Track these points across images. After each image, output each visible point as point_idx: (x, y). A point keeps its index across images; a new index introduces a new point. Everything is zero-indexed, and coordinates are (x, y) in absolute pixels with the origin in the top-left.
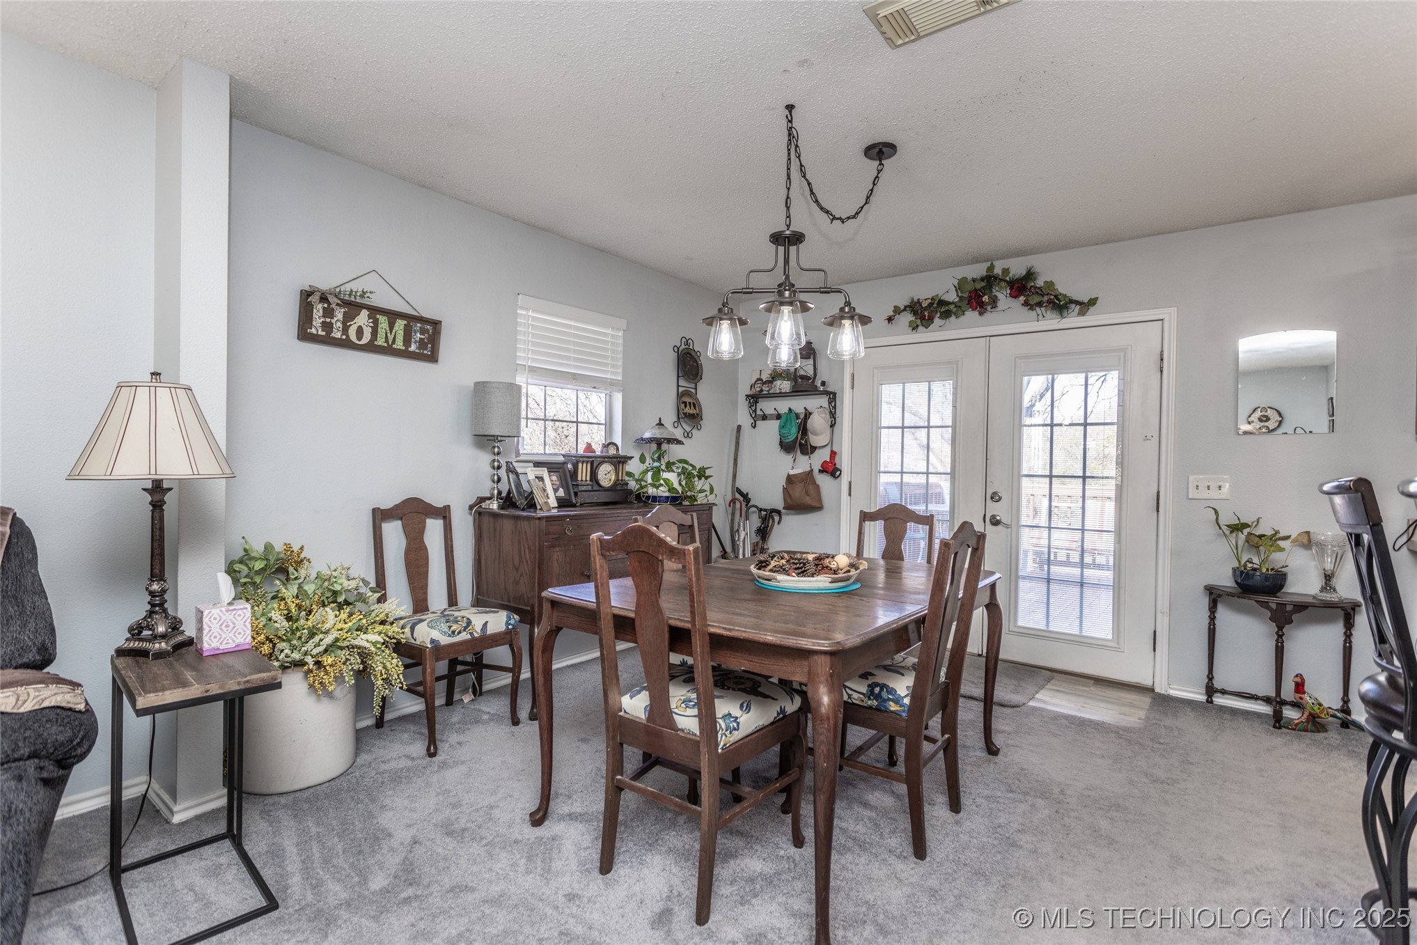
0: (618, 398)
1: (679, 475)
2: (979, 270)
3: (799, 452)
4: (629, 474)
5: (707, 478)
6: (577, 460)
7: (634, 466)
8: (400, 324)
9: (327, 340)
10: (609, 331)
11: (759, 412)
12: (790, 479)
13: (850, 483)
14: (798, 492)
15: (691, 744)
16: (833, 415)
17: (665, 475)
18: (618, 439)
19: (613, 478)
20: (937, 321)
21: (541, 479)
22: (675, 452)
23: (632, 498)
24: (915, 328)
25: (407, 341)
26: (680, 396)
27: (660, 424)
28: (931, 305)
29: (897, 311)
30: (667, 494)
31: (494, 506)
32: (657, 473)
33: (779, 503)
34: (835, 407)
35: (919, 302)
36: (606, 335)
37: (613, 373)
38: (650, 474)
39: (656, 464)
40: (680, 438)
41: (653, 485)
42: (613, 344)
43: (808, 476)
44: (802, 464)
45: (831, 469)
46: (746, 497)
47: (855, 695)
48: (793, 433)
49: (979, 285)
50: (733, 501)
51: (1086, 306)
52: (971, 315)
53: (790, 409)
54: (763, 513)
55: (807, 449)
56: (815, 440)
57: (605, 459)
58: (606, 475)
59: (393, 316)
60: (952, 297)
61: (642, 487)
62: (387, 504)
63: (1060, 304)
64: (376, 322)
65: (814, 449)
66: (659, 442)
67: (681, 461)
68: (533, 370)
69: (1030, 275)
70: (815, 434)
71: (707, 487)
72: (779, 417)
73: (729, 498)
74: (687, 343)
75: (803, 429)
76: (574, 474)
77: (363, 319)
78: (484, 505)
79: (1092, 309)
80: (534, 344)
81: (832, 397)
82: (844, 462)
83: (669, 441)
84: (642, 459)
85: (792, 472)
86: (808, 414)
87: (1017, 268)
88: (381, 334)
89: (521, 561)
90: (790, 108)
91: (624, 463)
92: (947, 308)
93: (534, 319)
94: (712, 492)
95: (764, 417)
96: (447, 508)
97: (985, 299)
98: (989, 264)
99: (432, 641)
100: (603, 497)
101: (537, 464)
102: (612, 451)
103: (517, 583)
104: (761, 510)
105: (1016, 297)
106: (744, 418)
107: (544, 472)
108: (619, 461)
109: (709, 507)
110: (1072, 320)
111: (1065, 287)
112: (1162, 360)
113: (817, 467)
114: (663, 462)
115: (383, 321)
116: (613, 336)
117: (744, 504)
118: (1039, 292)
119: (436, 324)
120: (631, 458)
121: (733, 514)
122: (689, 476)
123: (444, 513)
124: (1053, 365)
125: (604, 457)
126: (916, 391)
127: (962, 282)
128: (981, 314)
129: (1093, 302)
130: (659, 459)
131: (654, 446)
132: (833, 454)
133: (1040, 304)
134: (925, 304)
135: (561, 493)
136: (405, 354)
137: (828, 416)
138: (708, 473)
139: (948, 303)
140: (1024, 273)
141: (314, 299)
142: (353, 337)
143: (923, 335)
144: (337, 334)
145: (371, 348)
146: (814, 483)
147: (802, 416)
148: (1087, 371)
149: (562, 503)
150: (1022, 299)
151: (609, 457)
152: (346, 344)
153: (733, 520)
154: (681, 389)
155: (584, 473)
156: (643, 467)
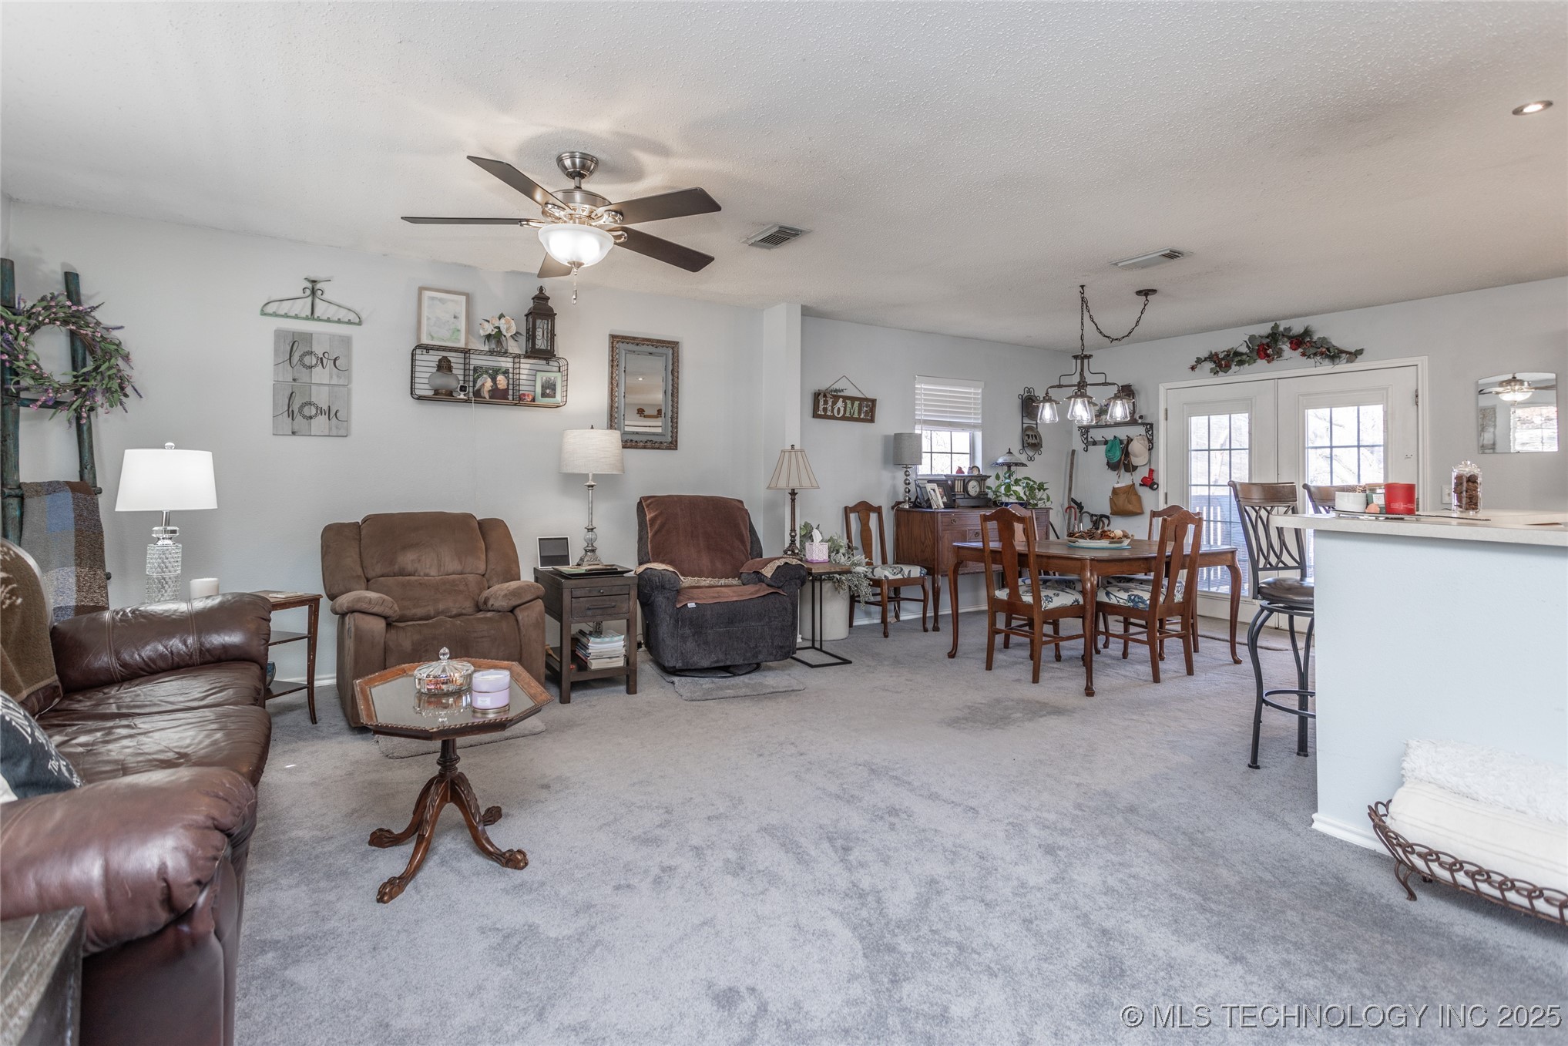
0: (979, 435)
1: (1024, 488)
2: (1265, 329)
3: (1123, 470)
4: (989, 488)
5: (1044, 490)
6: (954, 479)
7: (991, 482)
8: (857, 403)
9: (825, 417)
10: (972, 390)
11: (1090, 439)
12: (1115, 491)
13: (1166, 494)
14: (1121, 501)
15: (1029, 606)
16: (1151, 441)
17: (1014, 488)
18: (979, 463)
19: (978, 490)
20: (1234, 368)
21: (934, 490)
22: (1019, 473)
23: (991, 504)
24: (1216, 373)
25: (860, 413)
26: (1024, 430)
27: (1010, 452)
28: (1228, 355)
29: (1199, 361)
30: (1016, 501)
31: (906, 506)
32: (1008, 487)
33: (1107, 512)
34: (1152, 435)
35: (1216, 354)
36: (970, 393)
37: (975, 419)
38: (1003, 487)
39: (1007, 481)
40: (1024, 461)
41: (1006, 495)
42: (975, 399)
43: (1132, 487)
44: (1125, 480)
45: (1150, 483)
46: (1080, 506)
47: (1121, 601)
48: (1117, 455)
49: (1265, 341)
50: (1070, 507)
51: (1354, 355)
52: (1261, 363)
53: (1115, 437)
54: (1095, 518)
55: (1131, 468)
56: (1135, 461)
57: (971, 478)
58: (973, 488)
59: (853, 399)
60: (1244, 349)
61: (997, 496)
62: (851, 505)
63: (1332, 354)
64: (846, 404)
65: (1135, 468)
66: (1009, 465)
67: (1025, 478)
68: (925, 422)
69: (1307, 332)
70: (1136, 456)
71: (1045, 497)
72: (1106, 442)
73: (1066, 506)
74: (1029, 391)
75: (1126, 453)
76: (953, 487)
77: (840, 404)
78: (901, 506)
79: (1359, 357)
80: (925, 405)
81: (1150, 427)
82: (1161, 478)
83: (1016, 464)
84: (998, 477)
85: (1117, 486)
86: (1130, 440)
87: (1297, 327)
88: (848, 409)
89: (926, 538)
90: (1082, 287)
91: (985, 480)
92: (1240, 358)
93: (925, 389)
94: (1048, 500)
95: (1095, 443)
96: (880, 507)
97: (1270, 351)
98: (1272, 324)
99: (885, 576)
100: (972, 503)
101: (930, 481)
102: (975, 473)
103: (923, 551)
104: (1092, 515)
105: (1295, 350)
106: (1077, 444)
107: (935, 486)
108: (981, 479)
109: (1048, 510)
110: (1343, 366)
111: (1338, 341)
112: (1417, 396)
113: (1138, 481)
114: (1013, 479)
115: (849, 402)
116: (975, 394)
117: (1078, 511)
118: (1313, 344)
119: (874, 401)
120: (989, 477)
121: (1069, 519)
122: (1032, 489)
123: (878, 510)
124: (1332, 401)
125: (972, 477)
126: (1220, 421)
127: (1252, 338)
128: (1269, 362)
129: (1359, 352)
130: (1009, 476)
131: (1006, 468)
132: (1151, 471)
133: (1315, 354)
134: (1221, 356)
135: (945, 499)
136: (858, 420)
137: (1146, 442)
138: (1045, 486)
139: (1241, 354)
140: (1302, 330)
141: (821, 396)
142: (836, 414)
143: (1222, 378)
144: (829, 413)
145: (844, 418)
146: (1136, 494)
147: (1125, 442)
148: (1358, 404)
149: (946, 506)
150: (1300, 350)
151: (975, 476)
152: (833, 418)
153: (1069, 523)
154: (1025, 426)
155: (958, 486)
156: (998, 483)
